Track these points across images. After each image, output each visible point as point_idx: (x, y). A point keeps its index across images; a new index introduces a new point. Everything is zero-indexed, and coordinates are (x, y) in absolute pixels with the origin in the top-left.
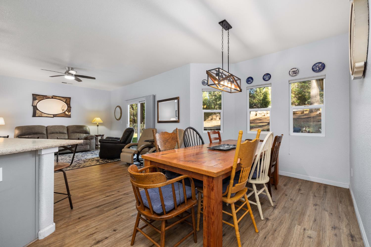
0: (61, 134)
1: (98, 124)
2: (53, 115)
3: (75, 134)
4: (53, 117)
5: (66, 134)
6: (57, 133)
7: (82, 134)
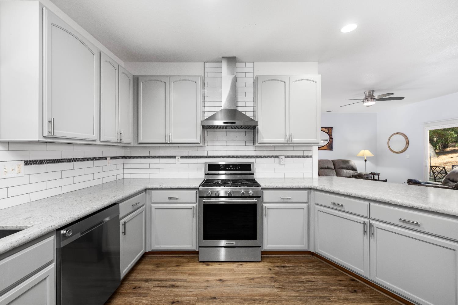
1: (365, 159)
3: (343, 170)
7: (349, 170)
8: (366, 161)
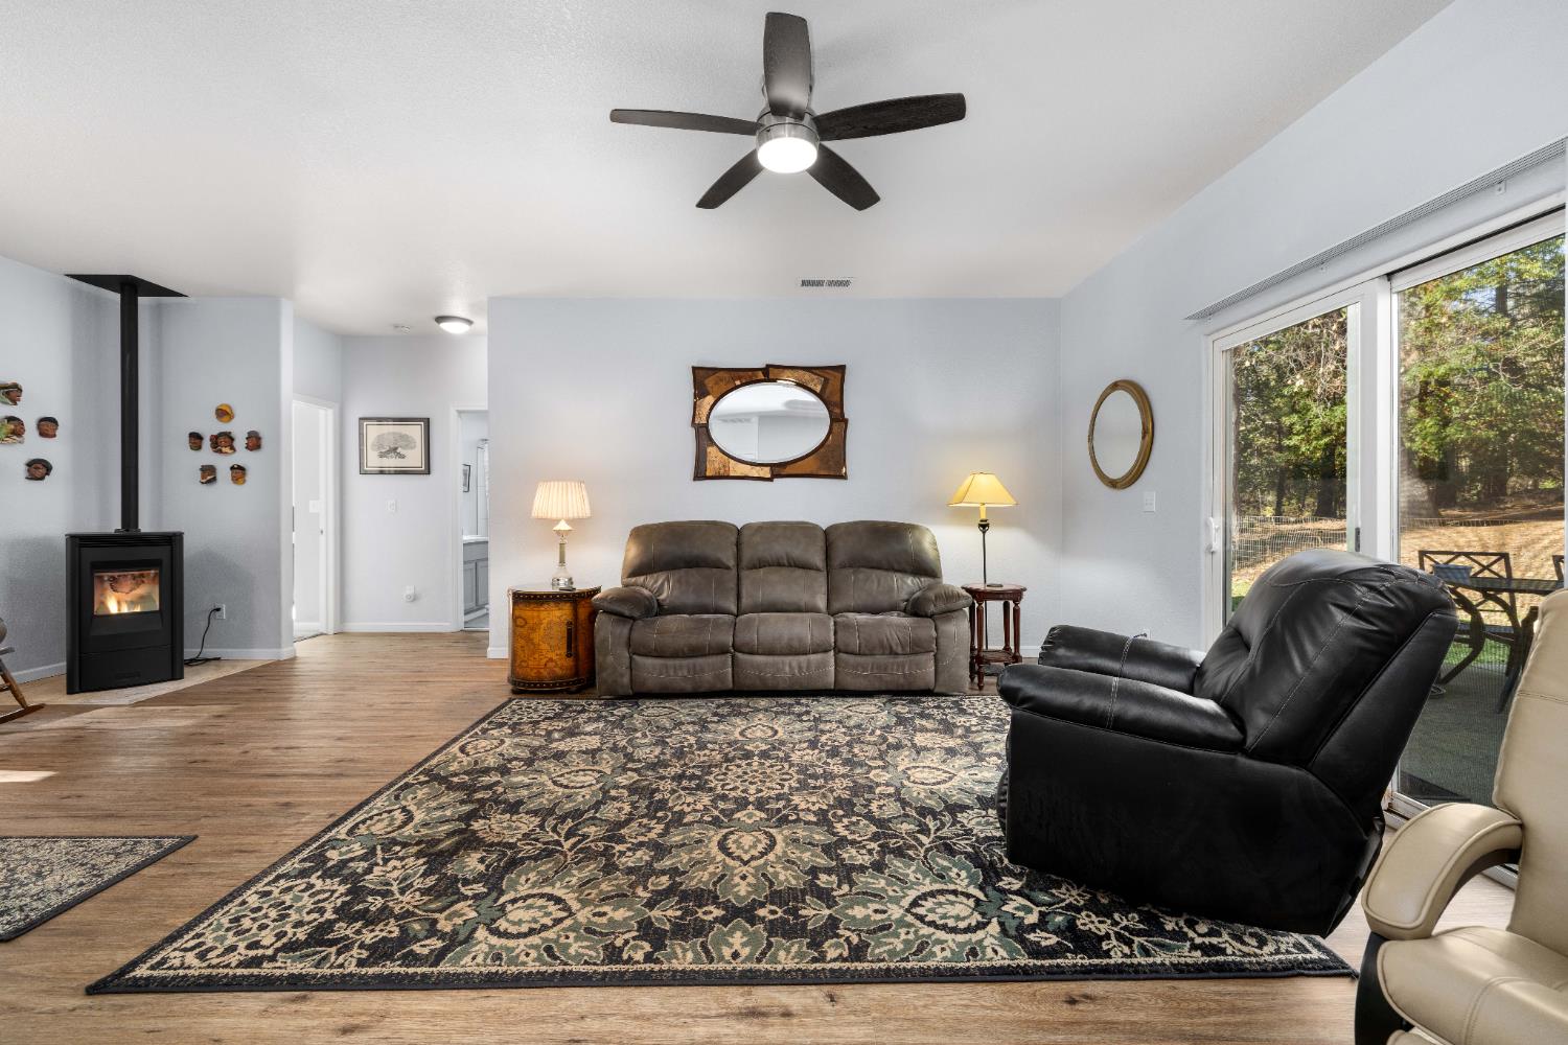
0: (799, 572)
1: (983, 517)
2: (768, 469)
3: (863, 573)
4: (769, 476)
5: (818, 570)
6: (780, 565)
7: (899, 575)
8: (984, 526)
